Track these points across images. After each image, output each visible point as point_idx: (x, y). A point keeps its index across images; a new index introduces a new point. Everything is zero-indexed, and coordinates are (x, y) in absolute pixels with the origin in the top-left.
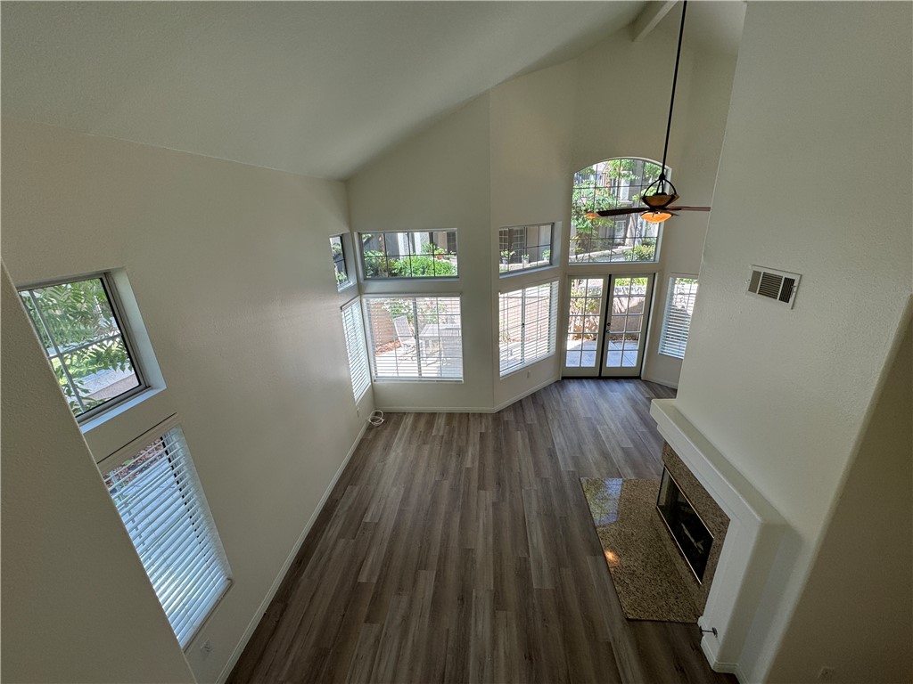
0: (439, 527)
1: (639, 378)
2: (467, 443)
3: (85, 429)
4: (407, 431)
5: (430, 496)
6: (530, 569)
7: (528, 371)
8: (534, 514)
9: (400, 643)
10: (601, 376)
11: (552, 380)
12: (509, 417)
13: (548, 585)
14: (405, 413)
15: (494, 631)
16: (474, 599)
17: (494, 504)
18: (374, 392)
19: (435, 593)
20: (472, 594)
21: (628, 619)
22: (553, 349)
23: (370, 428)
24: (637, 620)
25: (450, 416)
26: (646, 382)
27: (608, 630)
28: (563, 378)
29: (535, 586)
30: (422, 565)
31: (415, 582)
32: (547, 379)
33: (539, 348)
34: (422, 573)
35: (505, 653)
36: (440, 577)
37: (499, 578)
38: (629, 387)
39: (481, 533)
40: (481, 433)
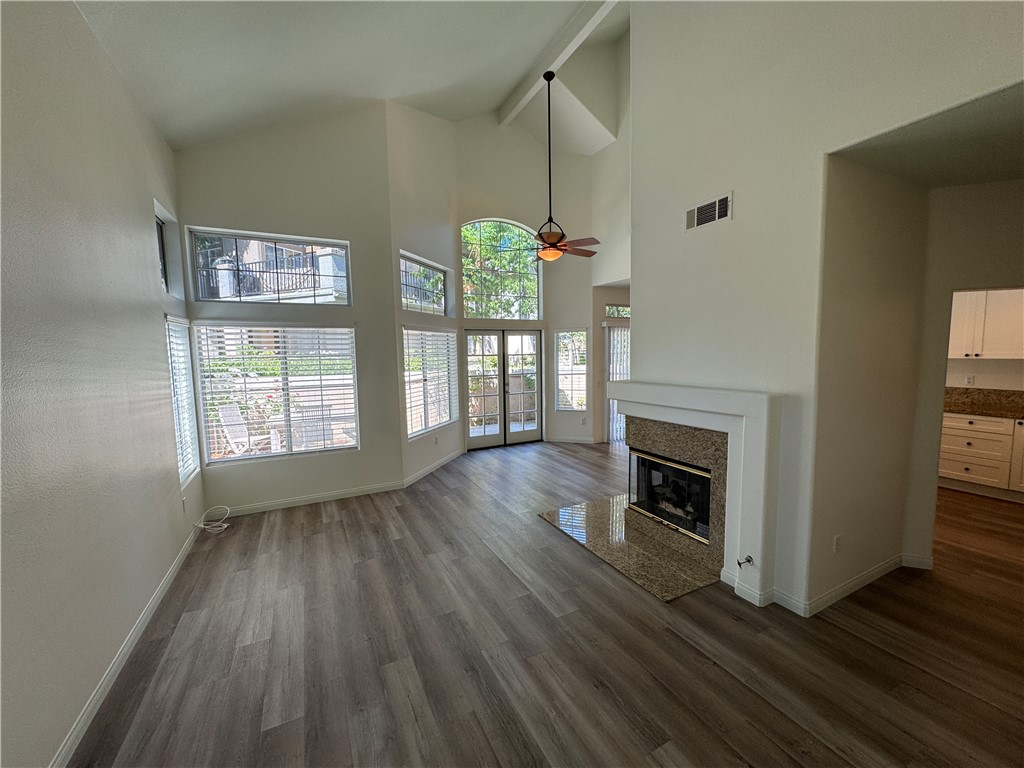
0: (388, 609)
1: (541, 440)
2: (382, 518)
4: (277, 528)
5: (354, 582)
6: (541, 603)
10: (506, 443)
11: (458, 452)
12: (427, 488)
13: (571, 609)
14: (265, 512)
15: (539, 681)
16: (489, 661)
17: (455, 562)
19: (425, 683)
20: (482, 656)
21: (667, 602)
24: (675, 599)
25: (343, 503)
26: (549, 442)
27: (657, 618)
28: (469, 451)
29: (557, 616)
30: (384, 657)
31: (382, 682)
32: (452, 450)
34: (391, 669)
35: (568, 695)
36: (423, 662)
37: (508, 626)
39: (454, 592)
40: (397, 508)
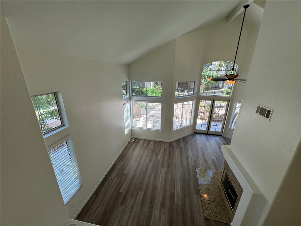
0: (147, 178)
1: (221, 135)
2: (160, 151)
3: (45, 137)
4: (141, 145)
5: (145, 167)
6: (174, 196)
7: (182, 130)
8: (179, 178)
9: (130, 213)
10: (208, 133)
11: (191, 133)
12: (175, 144)
13: (180, 203)
14: (141, 139)
15: (160, 215)
16: (155, 203)
17: (166, 173)
18: (132, 131)
19: (143, 199)
20: (154, 201)
21: (206, 219)
22: (192, 123)
23: (129, 143)
24: (209, 219)
25: (155, 142)
26: (224, 137)
27: (198, 221)
28: (195, 133)
29: (175, 202)
30: (140, 190)
31: (137, 195)
32: (189, 132)
33: (187, 122)
34: (140, 192)
35: (163, 222)
36: (145, 194)
37: (164, 198)
38: (218, 139)
39: (160, 182)
40: (164, 149)
